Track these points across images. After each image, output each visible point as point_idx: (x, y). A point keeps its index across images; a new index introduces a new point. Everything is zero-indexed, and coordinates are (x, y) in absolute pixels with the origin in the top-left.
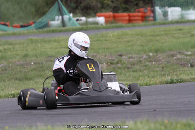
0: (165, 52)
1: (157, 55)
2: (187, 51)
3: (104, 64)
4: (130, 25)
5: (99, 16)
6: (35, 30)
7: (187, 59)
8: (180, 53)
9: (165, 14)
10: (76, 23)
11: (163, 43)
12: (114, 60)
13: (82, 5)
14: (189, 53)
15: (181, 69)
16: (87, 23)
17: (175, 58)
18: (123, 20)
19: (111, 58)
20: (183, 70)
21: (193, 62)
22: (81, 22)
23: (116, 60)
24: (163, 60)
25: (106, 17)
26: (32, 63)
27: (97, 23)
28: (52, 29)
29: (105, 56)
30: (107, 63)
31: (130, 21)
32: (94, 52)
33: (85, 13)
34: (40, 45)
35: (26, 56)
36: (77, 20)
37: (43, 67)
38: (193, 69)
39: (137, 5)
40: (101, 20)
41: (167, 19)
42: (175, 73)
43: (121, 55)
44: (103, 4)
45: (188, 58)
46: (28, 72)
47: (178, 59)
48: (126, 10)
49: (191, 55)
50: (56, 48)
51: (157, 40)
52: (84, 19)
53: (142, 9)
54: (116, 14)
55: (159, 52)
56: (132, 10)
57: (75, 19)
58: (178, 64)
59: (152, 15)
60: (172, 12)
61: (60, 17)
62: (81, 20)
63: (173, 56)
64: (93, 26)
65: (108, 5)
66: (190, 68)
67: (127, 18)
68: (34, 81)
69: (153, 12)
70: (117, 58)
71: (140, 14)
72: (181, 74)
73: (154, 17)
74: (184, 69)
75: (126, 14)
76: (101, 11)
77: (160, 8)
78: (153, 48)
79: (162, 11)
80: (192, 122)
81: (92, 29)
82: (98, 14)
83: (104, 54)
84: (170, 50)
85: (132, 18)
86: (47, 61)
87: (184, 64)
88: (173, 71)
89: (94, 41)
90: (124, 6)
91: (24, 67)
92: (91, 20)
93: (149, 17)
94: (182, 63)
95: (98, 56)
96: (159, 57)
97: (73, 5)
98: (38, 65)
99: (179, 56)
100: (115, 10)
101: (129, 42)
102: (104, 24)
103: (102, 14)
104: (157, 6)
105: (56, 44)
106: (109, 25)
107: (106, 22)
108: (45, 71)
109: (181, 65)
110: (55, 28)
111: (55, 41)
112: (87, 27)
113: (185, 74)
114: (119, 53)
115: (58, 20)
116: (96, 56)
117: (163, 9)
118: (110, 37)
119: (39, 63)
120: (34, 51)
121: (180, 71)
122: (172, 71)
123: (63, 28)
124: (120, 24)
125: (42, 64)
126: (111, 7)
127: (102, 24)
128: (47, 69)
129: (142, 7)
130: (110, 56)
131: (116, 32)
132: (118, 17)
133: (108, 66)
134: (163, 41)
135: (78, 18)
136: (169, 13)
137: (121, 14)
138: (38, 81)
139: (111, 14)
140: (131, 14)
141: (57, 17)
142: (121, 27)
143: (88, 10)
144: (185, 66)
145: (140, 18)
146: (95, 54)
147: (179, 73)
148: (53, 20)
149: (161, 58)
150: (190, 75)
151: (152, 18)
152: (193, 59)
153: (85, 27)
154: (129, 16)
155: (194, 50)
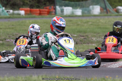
2: (74, 34)
4: (40, 16)
5: (21, 10)
9: (62, 11)
10: (7, 14)
13: (11, 3)
14: (76, 35)
16: (13, 14)
18: (36, 13)
25: (25, 11)
27: (20, 14)
31: (40, 14)
33: (13, 7)
36: (7, 12)
39: (45, 4)
40: (22, 12)
41: (63, 14)
44: (24, 2)
48: (38, 7)
49: (76, 37)
52: (11, 11)
53: (48, 7)
54: (32, 9)
56: (42, 7)
57: (6, 11)
60: (66, 10)
62: (10, 12)
64: (17, 16)
65: (27, 3)
67: (39, 12)
69: (55, 9)
71: (47, 10)
73: (55, 12)
75: (38, 9)
76: (23, 7)
77: (59, 7)
79: (61, 9)
81: (17, 18)
82: (21, 9)
85: (42, 12)
89: (17, 25)
90: (37, 4)
92: (16, 12)
93: (52, 12)
97: (5, 2)
100: (32, 6)
103: (23, 9)
104: (57, 5)
106: (27, 16)
107: (26, 14)
117: (61, 8)
118: (27, 23)
124: (34, 15)
126: (28, 5)
127: (23, 15)
129: (48, 6)
131: (31, 21)
135: (8, 10)
136: (65, 11)
137: (34, 9)
139: (29, 9)
140: (41, 10)
142: (34, 17)
143: (15, 6)
145: (46, 13)
146: (17, 33)
151: (54, 13)
152: (77, 40)
153: (12, 16)
154: (40, 11)
155: (79, 33)
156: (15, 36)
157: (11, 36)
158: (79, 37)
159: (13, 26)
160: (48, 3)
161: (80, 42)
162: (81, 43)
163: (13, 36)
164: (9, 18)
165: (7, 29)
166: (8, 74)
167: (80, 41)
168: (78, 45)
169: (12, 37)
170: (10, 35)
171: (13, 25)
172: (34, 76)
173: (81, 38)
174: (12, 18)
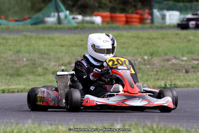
0: (160, 56)
1: (152, 59)
2: (183, 56)
4: (127, 26)
5: (96, 15)
6: (29, 26)
7: (182, 65)
8: (175, 58)
9: (164, 17)
10: (73, 21)
11: (159, 47)
13: (79, 3)
14: (185, 58)
15: (175, 74)
16: (83, 22)
17: (170, 63)
18: (120, 21)
20: (177, 76)
21: (188, 68)
22: (77, 21)
24: (157, 64)
25: (103, 17)
26: (25, 60)
27: (93, 23)
28: (47, 25)
31: (127, 22)
33: (82, 11)
34: (33, 42)
35: (19, 51)
36: (74, 18)
37: (35, 64)
38: (187, 75)
39: (135, 6)
40: (98, 20)
41: (164, 23)
42: (169, 78)
44: (100, 3)
45: (183, 63)
46: (20, 68)
47: (174, 64)
48: (123, 11)
49: (186, 61)
50: (50, 46)
51: (153, 44)
52: (80, 17)
53: (140, 11)
54: (113, 15)
55: (154, 56)
56: (130, 11)
57: (71, 17)
58: (173, 69)
59: (150, 17)
60: (170, 16)
61: (56, 14)
62: (77, 19)
63: (168, 60)
64: (89, 25)
65: (106, 5)
66: (185, 74)
67: (124, 19)
68: (25, 78)
69: (151, 14)
71: (138, 16)
72: (175, 79)
73: (152, 21)
74: (178, 74)
75: (123, 15)
76: (98, 11)
77: (158, 11)
78: (148, 51)
79: (161, 14)
80: (181, 129)
82: (95, 13)
84: (166, 54)
85: (129, 20)
86: (40, 58)
87: (179, 70)
88: (168, 76)
90: (122, 6)
91: (16, 63)
92: (88, 18)
93: (147, 19)
94: (177, 68)
96: (154, 61)
97: (70, 3)
98: (30, 62)
99: (174, 61)
100: (113, 10)
101: (124, 43)
102: (100, 24)
103: (100, 13)
104: (155, 8)
105: (50, 41)
106: (105, 25)
107: (103, 21)
108: (37, 68)
109: (176, 70)
110: (50, 25)
111: (49, 38)
112: (83, 26)
113: (179, 79)
115: (54, 16)
117: (162, 12)
119: (31, 60)
120: (28, 47)
121: (174, 76)
122: (166, 76)
123: (58, 26)
124: (117, 25)
125: (34, 60)
126: (108, 7)
127: (98, 25)
128: (40, 66)
129: (140, 9)
132: (116, 17)
134: (159, 45)
135: (74, 16)
136: (167, 17)
137: (118, 15)
138: (30, 77)
139: (107, 14)
140: (129, 15)
141: (53, 14)
142: (118, 29)
143: (84, 9)
144: (180, 72)
145: (137, 20)
147: (173, 78)
148: (49, 16)
149: (155, 62)
150: (184, 80)
151: (149, 21)
152: (188, 65)
153: (80, 26)
154: (127, 17)
155: (190, 55)
158: (191, 62)
159: (82, 43)
160: (139, 5)
161: (192, 70)
162: (194, 72)
164: (76, 28)
165: (73, 46)
166: (74, 120)
167: (193, 67)
168: (190, 74)
170: (77, 56)
171: (82, 41)
172: (118, 124)
173: (194, 64)
174: (81, 29)
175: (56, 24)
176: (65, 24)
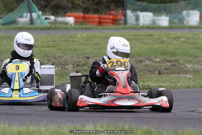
2: (156, 58)
3: (71, 65)
4: (100, 27)
5: (69, 16)
7: (155, 66)
8: (148, 59)
12: (80, 62)
13: (52, 4)
14: (158, 60)
15: (148, 76)
16: (55, 22)
17: (143, 64)
18: (93, 22)
19: (77, 60)
21: (161, 70)
22: (49, 21)
23: (83, 62)
25: (75, 17)
27: (67, 24)
28: (19, 26)
29: (72, 57)
30: (73, 65)
31: (100, 23)
32: (61, 53)
33: (55, 12)
36: (46, 19)
38: (160, 76)
39: (108, 7)
40: (71, 20)
41: (138, 24)
43: (88, 58)
44: (73, 4)
45: (156, 64)
47: (146, 65)
48: (97, 11)
49: (159, 62)
52: (52, 18)
53: (113, 12)
54: (87, 15)
56: (103, 12)
57: (44, 17)
58: (146, 70)
59: (123, 18)
60: (143, 17)
61: (29, 15)
62: (50, 19)
63: (141, 62)
64: (62, 26)
65: (79, 5)
66: (158, 75)
67: (97, 20)
69: (125, 15)
70: (83, 60)
71: (111, 17)
73: (125, 21)
74: (151, 76)
75: (96, 16)
76: (71, 11)
77: (131, 12)
81: (61, 29)
82: (68, 14)
83: (70, 55)
84: (139, 56)
85: (102, 21)
87: (152, 71)
89: (62, 41)
90: (95, 7)
92: (60, 19)
93: (120, 20)
94: (150, 70)
95: (65, 56)
97: (43, 3)
99: (147, 62)
100: (86, 11)
101: (97, 44)
102: (73, 25)
103: (73, 14)
104: (129, 10)
106: (78, 26)
107: (76, 22)
110: (22, 26)
112: (56, 27)
113: (152, 81)
114: (87, 56)
115: (26, 17)
116: (62, 57)
117: (135, 14)
118: (78, 38)
123: (30, 26)
124: (90, 26)
126: (81, 8)
127: (71, 25)
129: (114, 10)
130: (77, 58)
131: (85, 34)
132: (89, 18)
133: (74, 68)
135: (47, 16)
136: (141, 18)
137: (91, 15)
139: (81, 14)
140: (102, 16)
141: (25, 14)
142: (91, 29)
143: (58, 9)
144: (153, 73)
145: (110, 21)
146: (62, 55)
147: (145, 79)
148: (21, 17)
150: (157, 82)
151: (122, 22)
152: (161, 67)
153: (53, 26)
154: (100, 18)
155: (163, 56)
156: (59, 59)
157: (51, 58)
158: (164, 63)
159: (55, 43)
161: (165, 71)
162: (167, 73)
163: (55, 58)
164: (49, 29)
165: (46, 47)
167: (166, 69)
168: (162, 75)
169: (54, 60)
171: (54, 41)
173: (167, 65)
174: (53, 29)
175: (28, 24)
176: (38, 24)
